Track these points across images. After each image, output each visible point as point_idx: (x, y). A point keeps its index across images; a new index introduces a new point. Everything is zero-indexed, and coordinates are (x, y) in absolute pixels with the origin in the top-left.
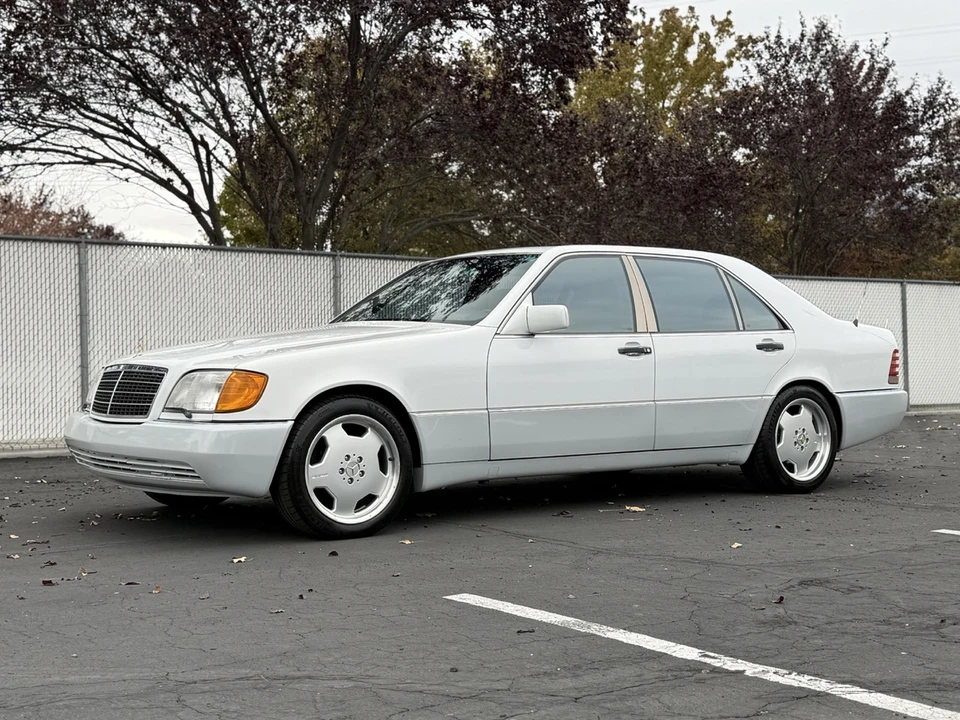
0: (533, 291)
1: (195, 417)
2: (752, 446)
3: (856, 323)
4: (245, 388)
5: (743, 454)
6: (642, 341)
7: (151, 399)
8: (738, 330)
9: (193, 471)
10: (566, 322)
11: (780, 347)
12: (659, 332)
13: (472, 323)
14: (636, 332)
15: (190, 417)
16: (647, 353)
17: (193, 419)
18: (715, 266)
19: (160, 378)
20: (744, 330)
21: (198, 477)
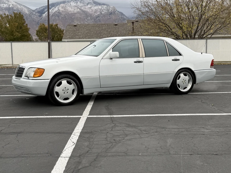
0: (113, 48)
1: (30, 78)
2: (171, 84)
3: (202, 53)
4: (40, 72)
5: (168, 85)
6: (140, 59)
7: (22, 74)
8: (168, 56)
9: (28, 90)
10: (118, 56)
11: (179, 60)
12: (146, 57)
13: (97, 56)
14: (139, 57)
15: (29, 78)
16: (142, 62)
17: (29, 79)
18: (163, 41)
19: (24, 69)
20: (169, 56)
21: (30, 91)
